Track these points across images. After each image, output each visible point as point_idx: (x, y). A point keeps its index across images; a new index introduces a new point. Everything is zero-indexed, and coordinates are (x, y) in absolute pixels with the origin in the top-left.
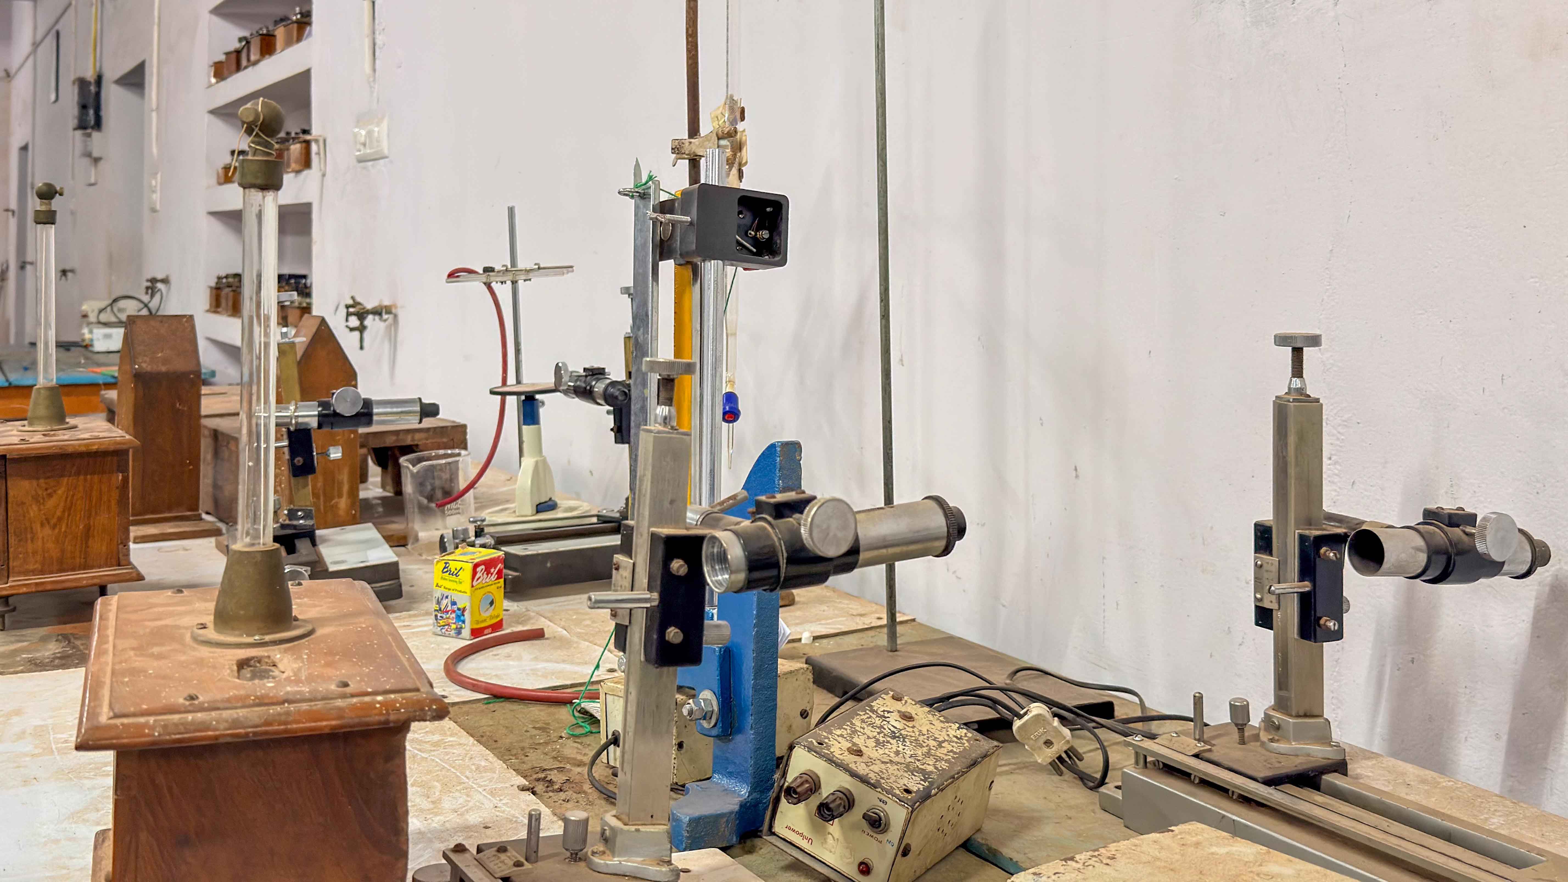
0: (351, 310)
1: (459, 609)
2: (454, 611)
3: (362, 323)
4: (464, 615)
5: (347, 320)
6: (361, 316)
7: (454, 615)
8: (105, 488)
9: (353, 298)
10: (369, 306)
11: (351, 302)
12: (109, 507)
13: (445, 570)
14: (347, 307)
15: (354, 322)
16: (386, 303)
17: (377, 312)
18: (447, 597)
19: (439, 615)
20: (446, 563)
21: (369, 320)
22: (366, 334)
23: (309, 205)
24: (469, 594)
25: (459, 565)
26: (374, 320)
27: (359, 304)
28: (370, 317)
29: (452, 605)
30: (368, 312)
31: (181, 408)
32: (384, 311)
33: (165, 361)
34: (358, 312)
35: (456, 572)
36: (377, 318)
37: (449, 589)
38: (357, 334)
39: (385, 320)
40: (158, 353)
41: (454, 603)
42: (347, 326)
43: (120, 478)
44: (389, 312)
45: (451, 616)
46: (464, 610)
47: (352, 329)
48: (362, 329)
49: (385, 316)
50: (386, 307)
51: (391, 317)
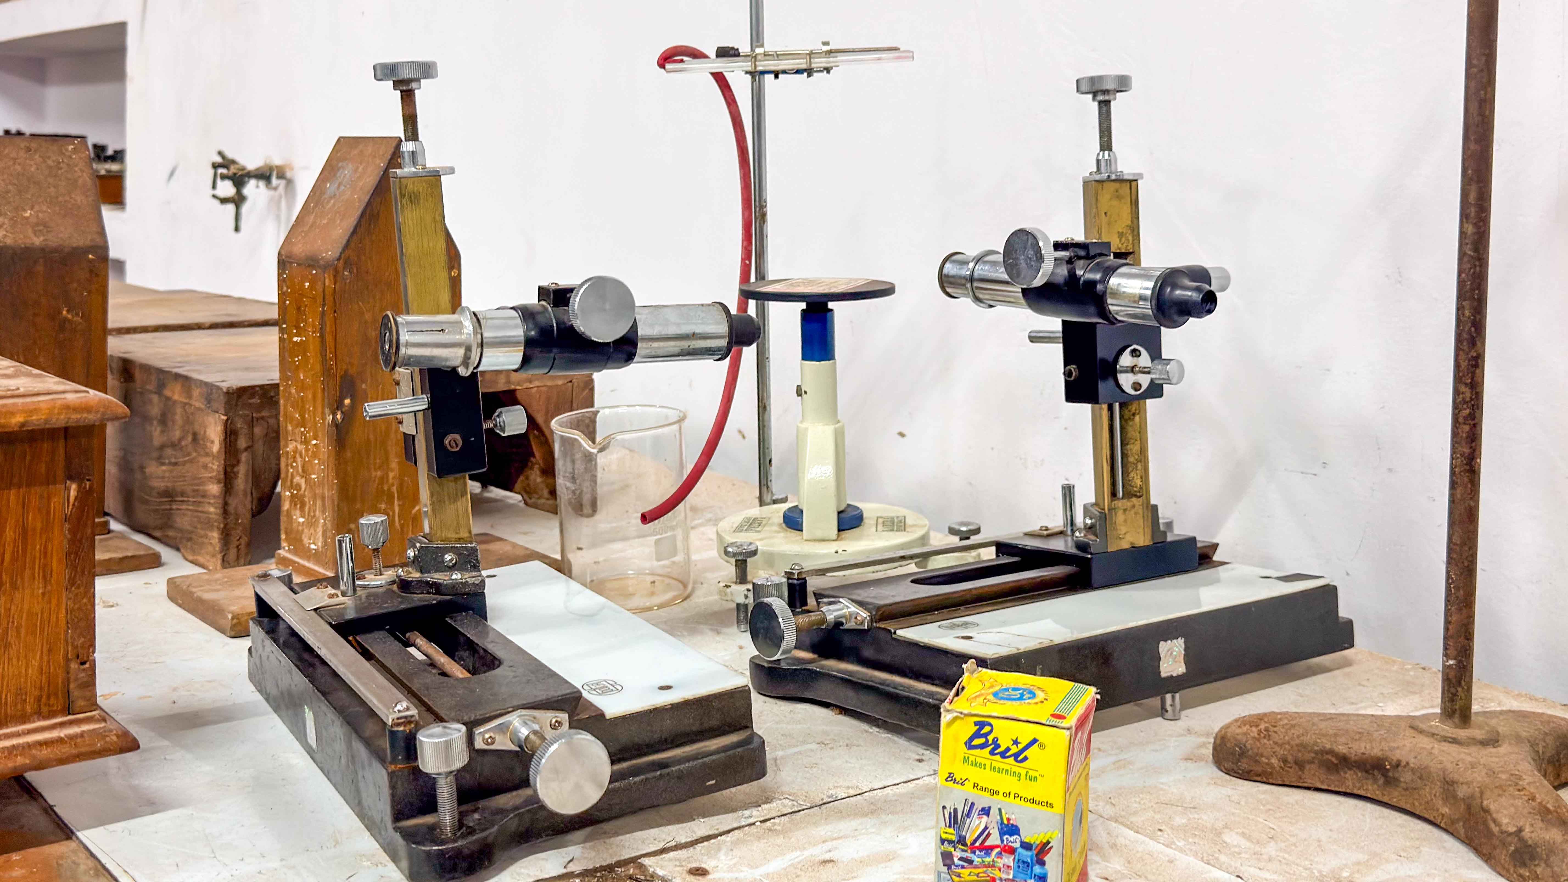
0: (221, 171)
1: (1026, 846)
2: (1012, 851)
3: (239, 192)
4: (1042, 863)
5: (214, 187)
6: (239, 179)
7: (1008, 860)
8: (34, 520)
9: (220, 153)
10: (251, 164)
11: (219, 159)
12: (46, 571)
13: (977, 742)
14: (215, 166)
15: (227, 189)
16: (277, 161)
17: (264, 175)
18: (986, 811)
19: (957, 854)
20: (981, 725)
21: (252, 188)
22: (245, 208)
23: (120, 28)
24: (1059, 808)
25: (1026, 733)
26: (257, 187)
27: (233, 162)
28: (252, 182)
29: (1002, 834)
30: (250, 175)
31: (69, 316)
32: (274, 174)
33: (42, 226)
34: (235, 174)
35: (1014, 749)
36: (262, 184)
37: (995, 793)
38: (231, 208)
39: (275, 189)
40: (25, 211)
41: (1010, 829)
42: (214, 196)
43: (73, 493)
44: (281, 176)
45: (1000, 863)
46: (1044, 849)
47: (224, 201)
48: (238, 200)
49: (275, 181)
50: (277, 167)
51: (282, 183)
